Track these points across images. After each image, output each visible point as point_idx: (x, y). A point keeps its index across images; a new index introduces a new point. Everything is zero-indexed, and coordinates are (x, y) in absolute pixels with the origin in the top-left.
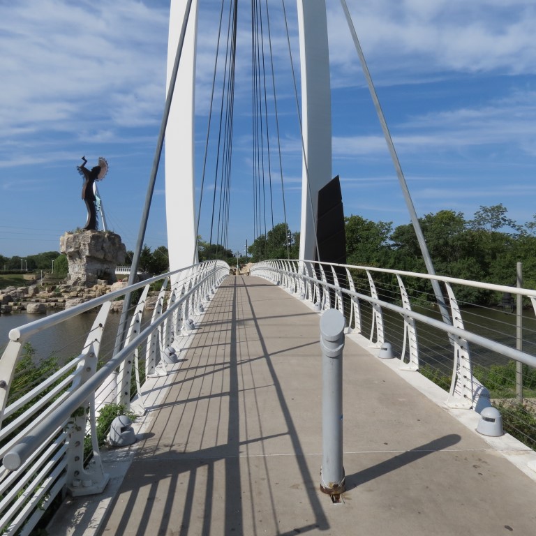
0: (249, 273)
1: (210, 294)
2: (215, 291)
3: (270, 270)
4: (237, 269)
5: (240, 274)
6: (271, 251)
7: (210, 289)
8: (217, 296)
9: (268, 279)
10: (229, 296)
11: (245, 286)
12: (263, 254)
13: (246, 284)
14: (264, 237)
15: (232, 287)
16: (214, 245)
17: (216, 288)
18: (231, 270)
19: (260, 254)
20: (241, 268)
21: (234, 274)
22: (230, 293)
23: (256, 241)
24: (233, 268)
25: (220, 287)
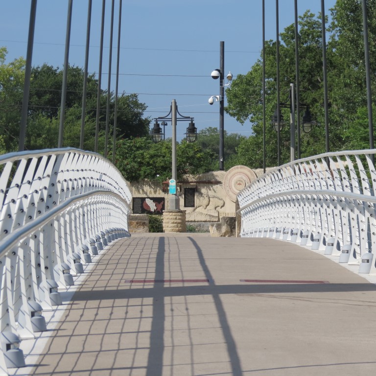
0: (233, 223)
1: (26, 331)
2: (53, 314)
3: (348, 204)
4: (169, 198)
5: (185, 227)
6: (350, 106)
7: (26, 307)
8: (59, 345)
9: (336, 255)
10: (128, 341)
11: (213, 290)
12: (308, 118)
13: (220, 279)
14: (314, 29)
15: (141, 294)
16: (48, 71)
17: (58, 299)
18: (138, 205)
19: (291, 118)
20: (190, 194)
21: (156, 227)
22: (131, 325)
23: (269, 50)
24: (149, 191)
25: (79, 296)
